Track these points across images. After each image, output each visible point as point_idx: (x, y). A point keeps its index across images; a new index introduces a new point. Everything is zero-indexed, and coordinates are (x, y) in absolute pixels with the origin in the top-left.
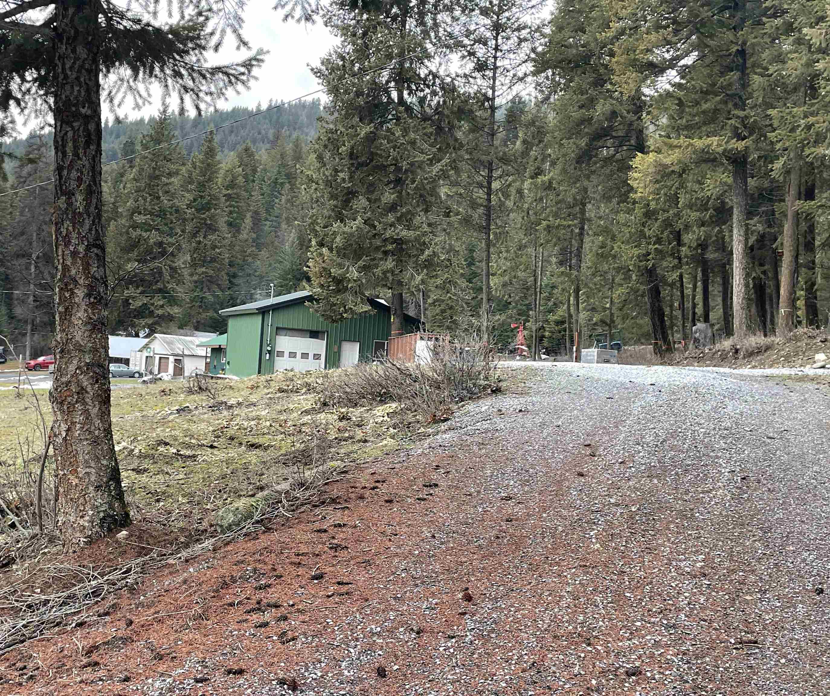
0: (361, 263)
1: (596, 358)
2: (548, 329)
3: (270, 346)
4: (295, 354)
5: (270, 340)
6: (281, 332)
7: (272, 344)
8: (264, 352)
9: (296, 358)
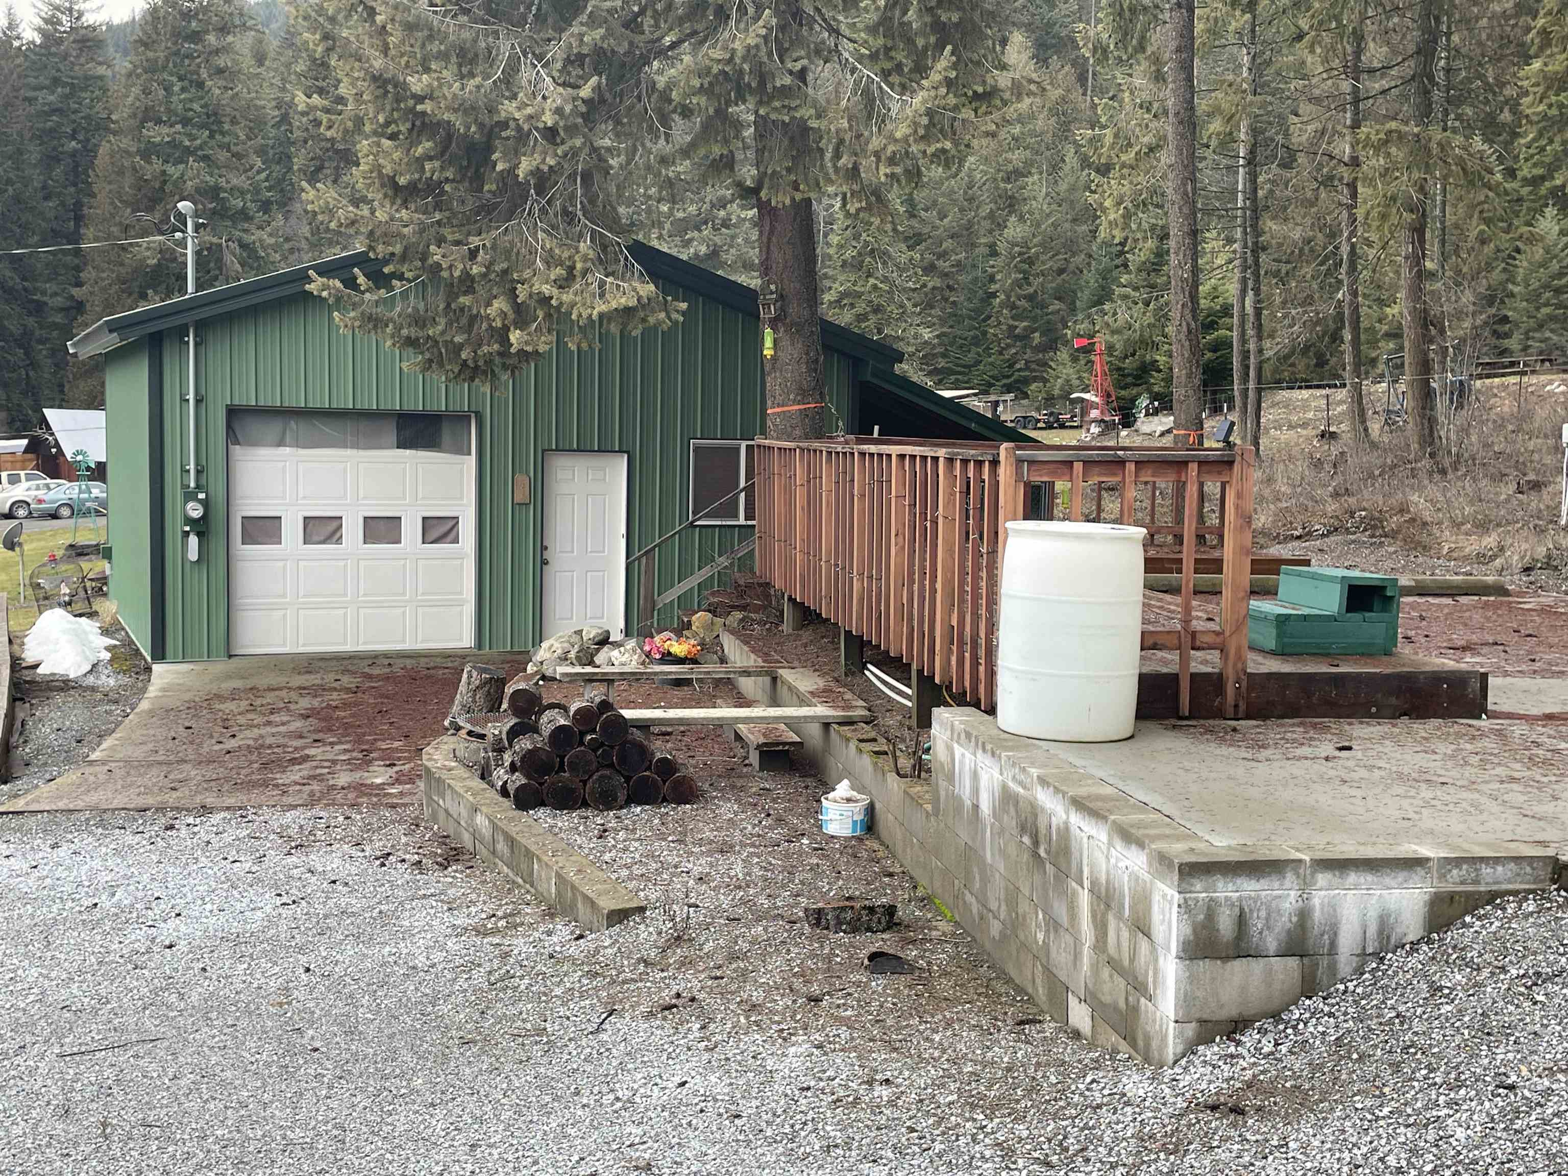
3: (202, 496)
4: (335, 524)
5: (198, 472)
6: (254, 427)
7: (211, 489)
8: (174, 526)
9: (339, 541)
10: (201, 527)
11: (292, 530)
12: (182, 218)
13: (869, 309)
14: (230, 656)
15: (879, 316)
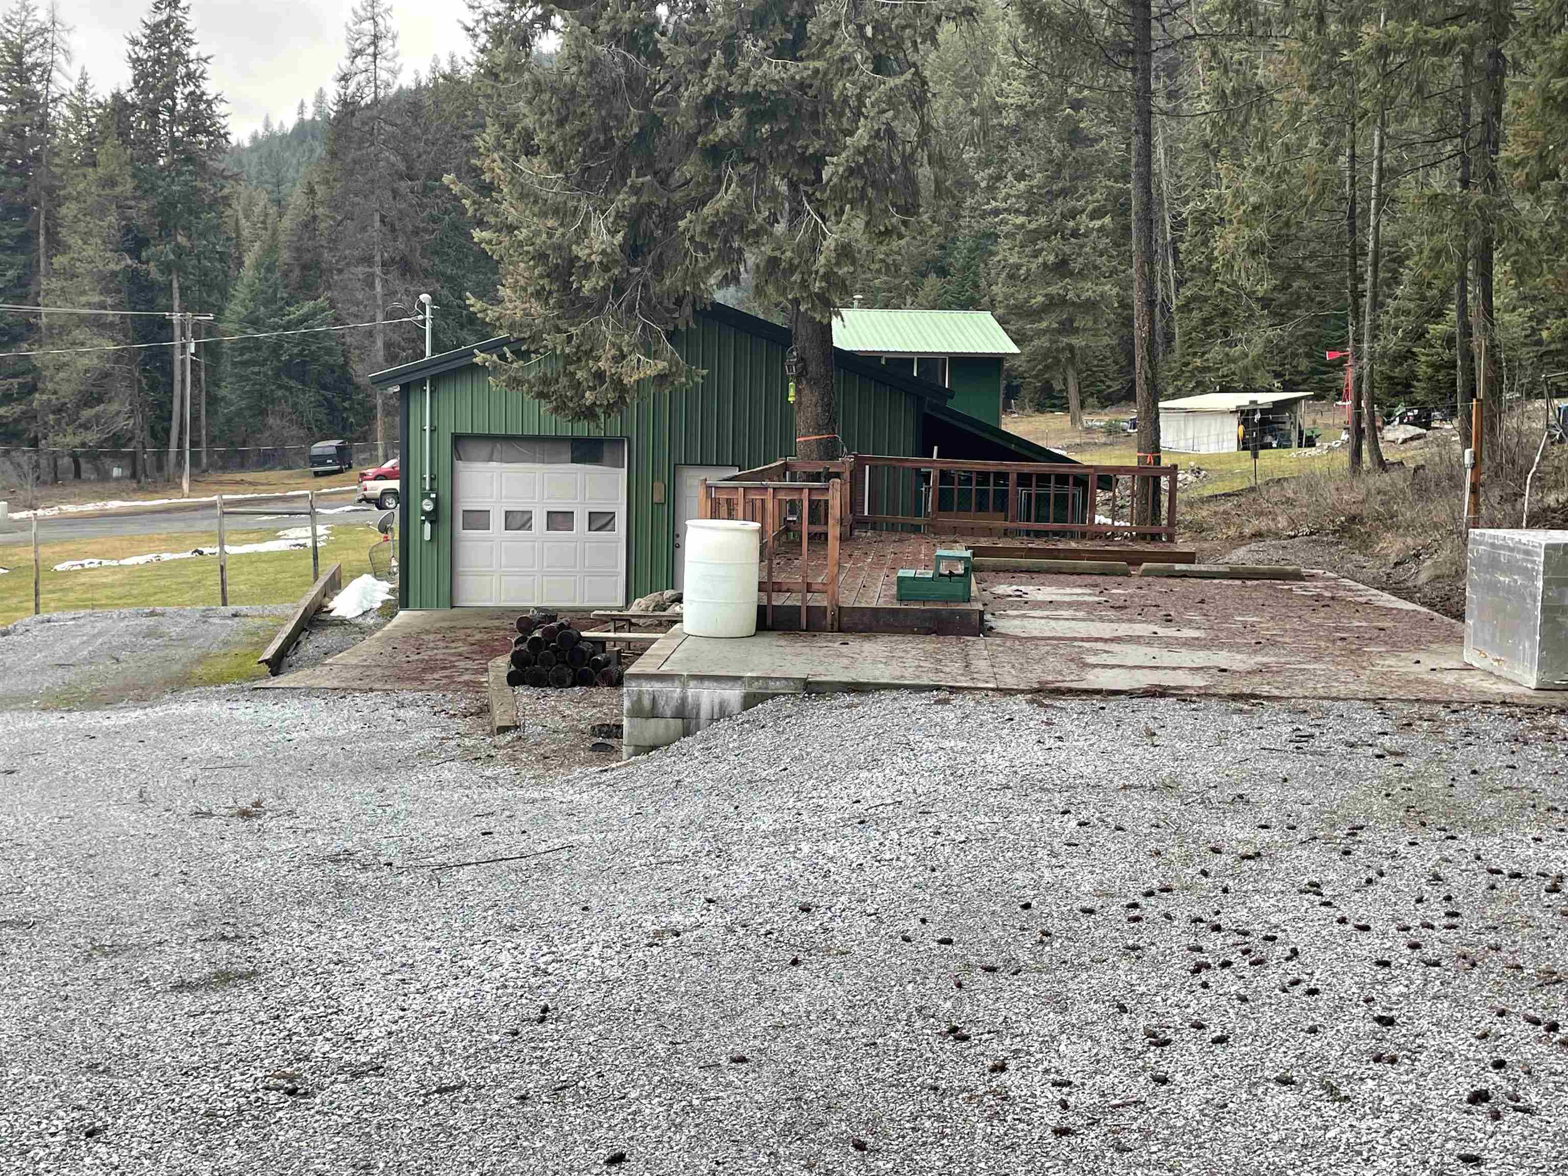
0: (623, 200)
1: (1540, 584)
2: (1423, 359)
3: (433, 496)
4: (526, 517)
5: (432, 479)
6: (471, 448)
7: (441, 493)
8: (415, 518)
9: (530, 528)
10: (433, 517)
11: (497, 520)
12: (422, 306)
13: (1214, 313)
14: (452, 607)
15: (1226, 320)
